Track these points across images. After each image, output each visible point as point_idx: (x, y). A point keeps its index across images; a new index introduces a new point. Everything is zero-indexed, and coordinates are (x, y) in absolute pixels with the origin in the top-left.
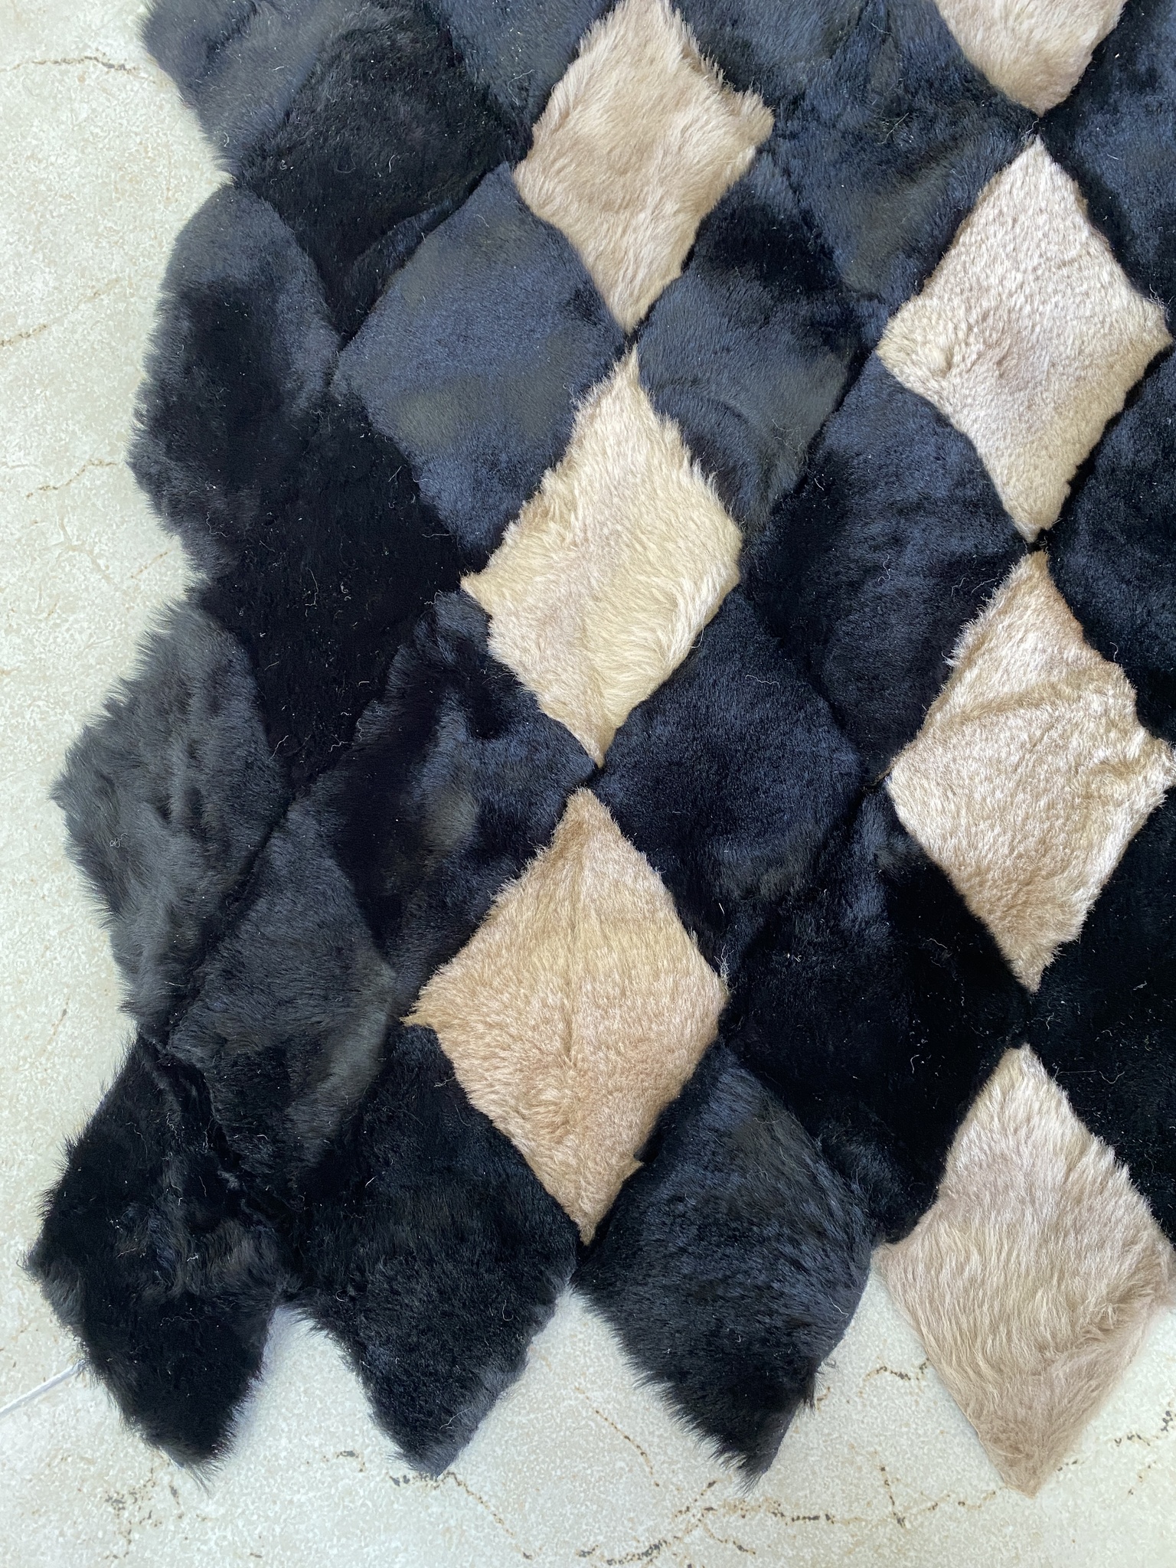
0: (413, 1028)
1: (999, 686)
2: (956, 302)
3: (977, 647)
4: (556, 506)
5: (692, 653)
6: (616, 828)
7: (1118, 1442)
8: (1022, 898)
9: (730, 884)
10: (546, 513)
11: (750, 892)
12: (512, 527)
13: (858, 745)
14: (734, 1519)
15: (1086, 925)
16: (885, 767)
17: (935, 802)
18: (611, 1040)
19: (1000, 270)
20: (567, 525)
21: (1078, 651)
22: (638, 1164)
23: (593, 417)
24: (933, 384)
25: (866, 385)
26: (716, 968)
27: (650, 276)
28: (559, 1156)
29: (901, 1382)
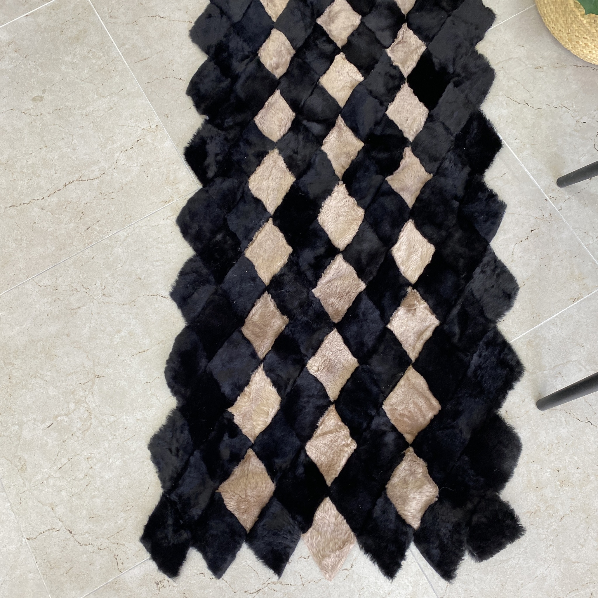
0: (217, 493)
1: (326, 429)
2: (320, 358)
3: (322, 422)
4: (247, 393)
5: (271, 423)
6: (256, 456)
7: (343, 570)
8: (329, 469)
9: (277, 467)
10: (245, 395)
11: (280, 468)
12: (239, 397)
13: (301, 440)
14: (273, 585)
15: (340, 474)
16: (305, 445)
17: (314, 451)
18: (254, 496)
19: (328, 352)
20: (249, 398)
21: (340, 423)
22: (258, 519)
23: (254, 377)
24: (315, 373)
25: (304, 373)
26: (273, 482)
27: (266, 350)
28: (243, 517)
29: (305, 559)
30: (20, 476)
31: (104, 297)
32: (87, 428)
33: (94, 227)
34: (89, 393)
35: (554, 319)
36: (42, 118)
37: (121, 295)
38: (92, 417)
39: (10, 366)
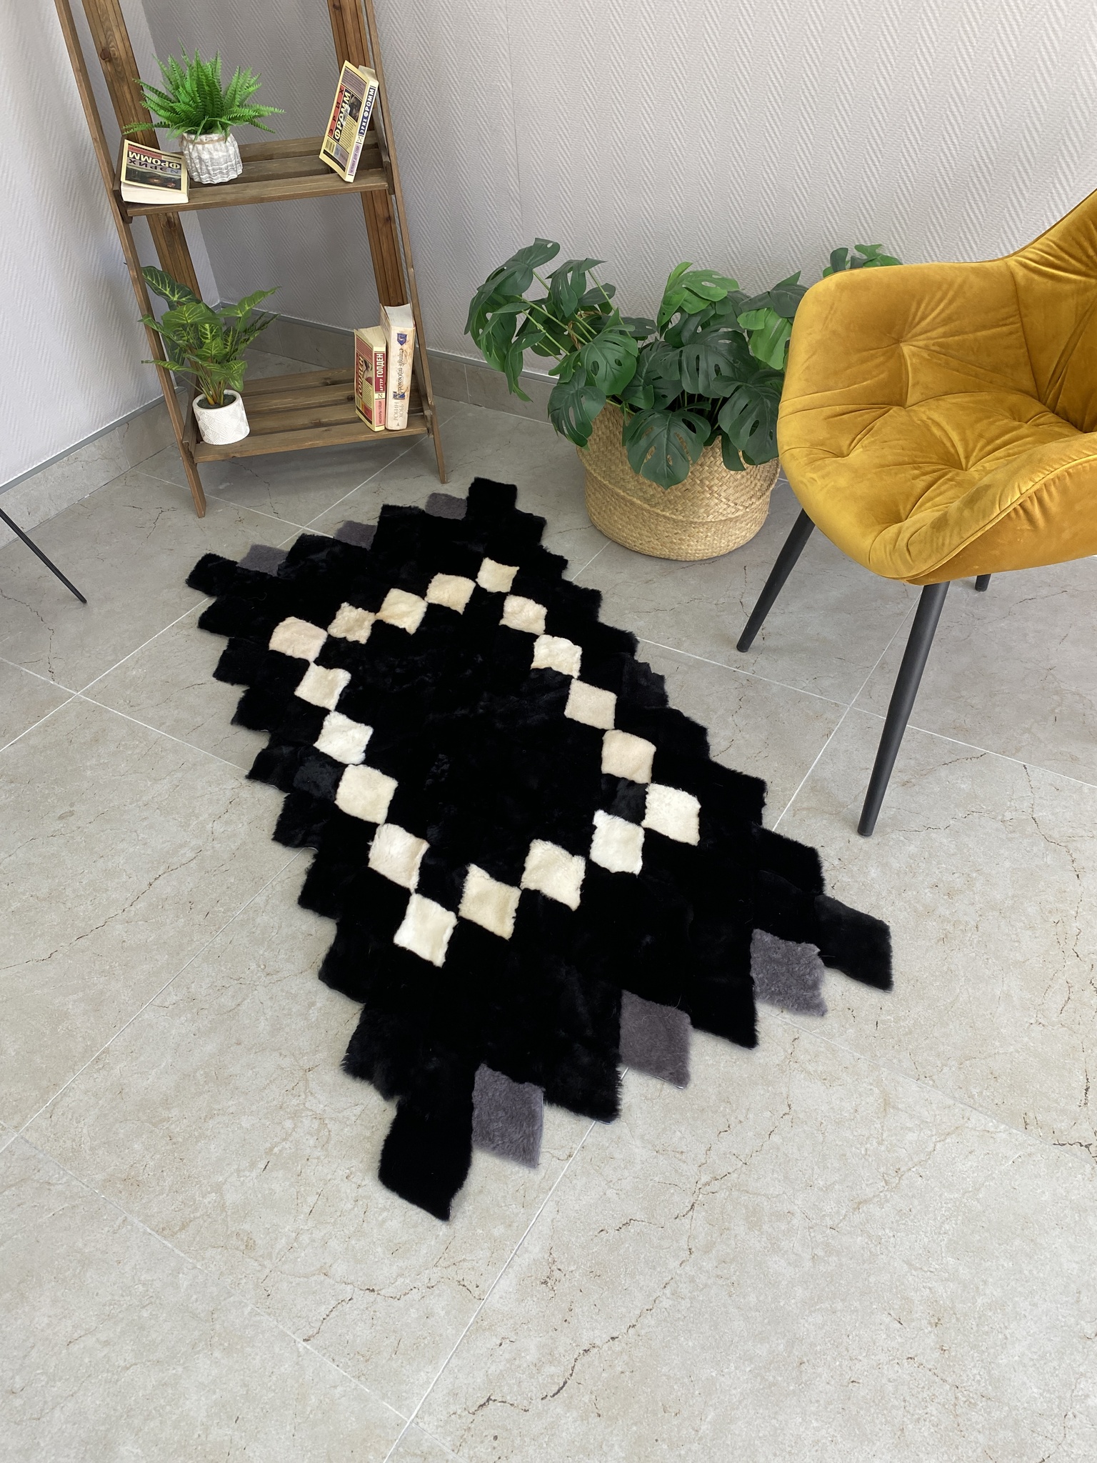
30: (250, 1257)
31: (269, 977)
32: (326, 1140)
33: (216, 909)
34: (306, 1097)
35: (820, 759)
36: (82, 831)
37: (293, 963)
38: (326, 1122)
39: (165, 1123)
